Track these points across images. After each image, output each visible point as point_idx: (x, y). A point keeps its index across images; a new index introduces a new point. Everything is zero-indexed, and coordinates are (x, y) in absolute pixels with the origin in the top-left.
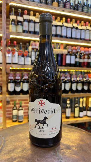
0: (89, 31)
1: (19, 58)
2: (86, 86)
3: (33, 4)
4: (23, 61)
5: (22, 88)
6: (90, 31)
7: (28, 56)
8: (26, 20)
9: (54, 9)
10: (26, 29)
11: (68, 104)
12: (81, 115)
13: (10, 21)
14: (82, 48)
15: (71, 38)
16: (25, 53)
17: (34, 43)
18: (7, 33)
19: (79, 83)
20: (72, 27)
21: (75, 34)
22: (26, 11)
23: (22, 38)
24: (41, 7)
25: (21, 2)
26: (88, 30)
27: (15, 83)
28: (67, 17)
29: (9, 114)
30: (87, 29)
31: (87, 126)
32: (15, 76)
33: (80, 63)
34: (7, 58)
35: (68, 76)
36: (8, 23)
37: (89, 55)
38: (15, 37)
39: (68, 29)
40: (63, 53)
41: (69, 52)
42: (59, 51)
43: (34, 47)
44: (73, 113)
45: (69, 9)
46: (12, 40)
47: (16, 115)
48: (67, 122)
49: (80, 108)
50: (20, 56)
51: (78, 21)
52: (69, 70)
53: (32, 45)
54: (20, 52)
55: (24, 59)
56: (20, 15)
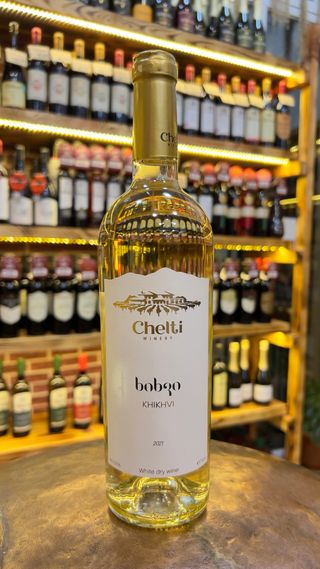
0: (257, 112)
1: (13, 201)
2: (251, 299)
3: (65, 6)
4: (30, 212)
5: (24, 312)
6: (260, 114)
7: (46, 193)
8: (38, 64)
9: (137, 28)
10: (38, 94)
12: (233, 401)
14: (236, 170)
15: (199, 133)
16: (34, 184)
17: (67, 147)
19: (226, 288)
20: (203, 95)
21: (213, 120)
22: (37, 30)
23: (25, 128)
24: (93, 21)
26: (256, 108)
28: (183, 60)
30: (251, 107)
31: (253, 435)
33: (229, 222)
37: (256, 193)
39: (189, 102)
41: (190, 183)
43: (70, 162)
45: (188, 32)
47: (6, 412)
49: (230, 374)
50: (17, 195)
51: (222, 77)
53: (60, 155)
54: (18, 178)
55: (34, 205)
56: (14, 42)
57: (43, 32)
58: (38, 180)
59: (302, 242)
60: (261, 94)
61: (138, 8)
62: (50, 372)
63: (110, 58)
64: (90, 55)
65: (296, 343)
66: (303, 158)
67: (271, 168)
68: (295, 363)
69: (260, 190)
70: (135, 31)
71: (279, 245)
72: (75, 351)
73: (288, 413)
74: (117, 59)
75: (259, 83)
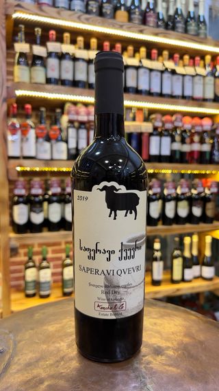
0: (202, 78)
1: (38, 145)
3: (70, 16)
4: (49, 152)
5: (46, 216)
6: (204, 79)
7: (59, 138)
8: (54, 54)
9: (118, 26)
10: (54, 74)
11: (157, 251)
12: (187, 277)
13: (15, 55)
14: (187, 119)
15: (161, 95)
16: (52, 133)
17: (73, 108)
18: (9, 84)
19: (181, 200)
20: (164, 68)
21: (171, 85)
22: (53, 33)
23: (46, 96)
24: (89, 24)
25: (42, 10)
26: (200, 75)
27: (29, 205)
28: (149, 46)
29: (17, 279)
30: (197, 75)
31: (202, 301)
32: (29, 187)
33: (182, 154)
34: (10, 146)
35: (156, 186)
36: (12, 60)
37: (202, 134)
38: (27, 95)
39: (153, 74)
40: (143, 130)
41: (155, 129)
42: (133, 125)
43: (74, 117)
44: (169, 271)
45: (153, 27)
46: (22, 101)
47: (35, 281)
48: (156, 293)
49: (184, 259)
50: (41, 140)
51: (177, 56)
52: (156, 171)
53: (68, 113)
54: (41, 129)
55: (52, 146)
56: (38, 42)
57: (57, 33)
58: (55, 130)
60: (205, 66)
61: (119, 13)
62: (63, 255)
63: (100, 47)
64: (87, 46)
67: (212, 117)
69: (204, 132)
70: (117, 28)
75: (203, 58)
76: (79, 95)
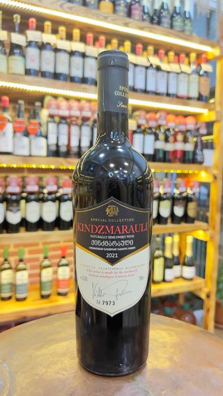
0: (186, 76)
1: (16, 140)
3: (52, 4)
4: (27, 147)
5: (23, 216)
6: (188, 77)
7: (39, 134)
8: (33, 43)
9: (102, 18)
10: (33, 65)
14: (171, 117)
15: (145, 91)
16: (30, 127)
17: (54, 102)
19: (164, 199)
20: (148, 65)
21: (155, 82)
22: (33, 20)
23: (25, 88)
24: (72, 13)
26: (185, 73)
27: (5, 204)
28: (134, 40)
30: (182, 72)
31: (181, 301)
32: (5, 184)
33: (165, 153)
37: (185, 133)
39: (138, 69)
41: (139, 126)
43: (55, 112)
45: (138, 20)
47: (11, 284)
49: (166, 259)
50: (19, 135)
51: (162, 51)
53: (49, 107)
54: (21, 123)
55: (30, 142)
56: (17, 29)
57: (37, 21)
58: (34, 124)
59: (217, 167)
60: (190, 64)
61: (102, 3)
62: (41, 256)
63: (83, 39)
64: (69, 37)
65: (212, 238)
66: (218, 108)
67: (195, 115)
68: (211, 251)
69: (188, 131)
70: (101, 20)
71: (200, 170)
72: (58, 242)
73: (206, 286)
74: (88, 39)
75: (188, 55)
76: (60, 89)
